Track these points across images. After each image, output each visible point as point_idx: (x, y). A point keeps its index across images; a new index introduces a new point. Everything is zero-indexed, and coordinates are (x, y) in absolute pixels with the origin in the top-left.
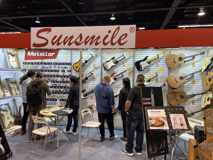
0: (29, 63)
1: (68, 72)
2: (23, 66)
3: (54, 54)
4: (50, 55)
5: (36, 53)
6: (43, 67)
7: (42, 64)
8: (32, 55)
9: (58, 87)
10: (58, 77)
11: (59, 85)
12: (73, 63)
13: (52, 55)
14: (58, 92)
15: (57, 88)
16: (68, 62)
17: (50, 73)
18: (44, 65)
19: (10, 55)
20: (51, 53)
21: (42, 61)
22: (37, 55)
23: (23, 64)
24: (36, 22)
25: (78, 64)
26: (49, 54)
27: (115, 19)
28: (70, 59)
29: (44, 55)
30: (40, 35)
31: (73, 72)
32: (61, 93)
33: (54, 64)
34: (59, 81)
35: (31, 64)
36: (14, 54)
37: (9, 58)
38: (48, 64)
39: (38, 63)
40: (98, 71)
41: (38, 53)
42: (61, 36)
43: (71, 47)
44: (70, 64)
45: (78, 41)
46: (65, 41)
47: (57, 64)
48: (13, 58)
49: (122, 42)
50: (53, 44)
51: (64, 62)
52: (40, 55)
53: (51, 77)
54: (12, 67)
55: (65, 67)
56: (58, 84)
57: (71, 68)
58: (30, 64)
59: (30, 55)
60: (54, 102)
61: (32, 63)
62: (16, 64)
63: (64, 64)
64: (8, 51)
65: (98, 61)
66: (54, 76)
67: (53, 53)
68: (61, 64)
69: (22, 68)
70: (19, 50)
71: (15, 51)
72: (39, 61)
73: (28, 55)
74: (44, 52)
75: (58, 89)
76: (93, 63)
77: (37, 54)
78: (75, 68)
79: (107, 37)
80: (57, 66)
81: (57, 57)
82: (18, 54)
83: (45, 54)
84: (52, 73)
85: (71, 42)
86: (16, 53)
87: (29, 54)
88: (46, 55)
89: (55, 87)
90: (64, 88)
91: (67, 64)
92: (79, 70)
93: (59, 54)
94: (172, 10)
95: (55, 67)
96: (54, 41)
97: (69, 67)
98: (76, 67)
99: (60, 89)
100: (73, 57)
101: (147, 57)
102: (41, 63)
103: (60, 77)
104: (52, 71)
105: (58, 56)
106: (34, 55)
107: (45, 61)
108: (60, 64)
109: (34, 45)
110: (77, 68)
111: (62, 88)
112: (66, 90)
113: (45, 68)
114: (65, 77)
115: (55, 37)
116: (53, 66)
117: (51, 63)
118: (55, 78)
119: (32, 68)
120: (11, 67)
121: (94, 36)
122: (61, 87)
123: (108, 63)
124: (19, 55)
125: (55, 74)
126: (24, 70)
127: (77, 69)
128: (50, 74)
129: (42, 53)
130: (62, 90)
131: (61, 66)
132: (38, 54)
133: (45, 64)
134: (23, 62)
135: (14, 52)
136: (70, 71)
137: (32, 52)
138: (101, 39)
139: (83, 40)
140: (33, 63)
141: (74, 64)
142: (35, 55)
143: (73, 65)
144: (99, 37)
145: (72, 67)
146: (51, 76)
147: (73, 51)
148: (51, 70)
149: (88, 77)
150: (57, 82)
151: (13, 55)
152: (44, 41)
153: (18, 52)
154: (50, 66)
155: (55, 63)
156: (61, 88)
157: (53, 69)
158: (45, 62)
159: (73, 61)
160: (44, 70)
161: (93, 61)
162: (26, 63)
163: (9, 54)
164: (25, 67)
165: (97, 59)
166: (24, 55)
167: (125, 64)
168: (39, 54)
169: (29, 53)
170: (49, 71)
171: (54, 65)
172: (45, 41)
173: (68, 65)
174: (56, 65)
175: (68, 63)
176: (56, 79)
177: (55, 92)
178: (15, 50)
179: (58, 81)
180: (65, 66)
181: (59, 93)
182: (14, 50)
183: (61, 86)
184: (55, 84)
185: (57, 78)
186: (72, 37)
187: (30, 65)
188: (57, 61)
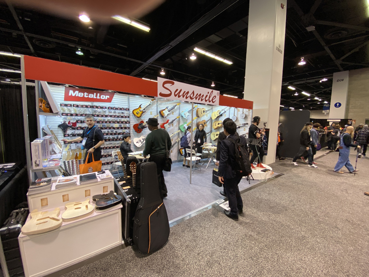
7: (93, 108)
11: (115, 131)
14: (115, 139)
15: (113, 135)
17: (104, 118)
18: (96, 109)
21: (92, 104)
22: (85, 96)
25: (138, 110)
26: (102, 96)
28: (127, 105)
30: (165, 85)
31: (131, 118)
32: (119, 140)
33: (108, 109)
35: (76, 107)
38: (101, 108)
39: (87, 107)
41: (86, 94)
42: (181, 90)
45: (192, 96)
47: (113, 109)
49: (214, 101)
50: (175, 96)
51: (121, 107)
52: (89, 97)
53: (105, 123)
55: (123, 113)
58: (73, 106)
59: (73, 95)
66: (110, 122)
67: (107, 96)
68: (118, 110)
72: (88, 104)
73: (70, 95)
79: (207, 96)
83: (96, 96)
85: (187, 96)
91: (124, 110)
96: (176, 94)
97: (127, 113)
98: (136, 113)
100: (131, 103)
103: (117, 123)
105: (113, 99)
113: (97, 112)
114: (123, 123)
115: (177, 90)
121: (200, 95)
123: (164, 111)
125: (111, 119)
126: (64, 113)
129: (92, 95)
132: (87, 95)
134: (61, 104)
137: (77, 92)
138: (204, 97)
139: (195, 96)
140: (78, 105)
142: (82, 96)
143: (132, 110)
144: (203, 96)
148: (104, 115)
152: (168, 92)
154: (103, 111)
155: (110, 107)
156: (118, 135)
157: (107, 114)
158: (97, 106)
159: (131, 107)
160: (96, 115)
161: (150, 109)
162: (66, 105)
165: (153, 107)
166: (64, 94)
167: (174, 112)
168: (88, 95)
172: (169, 93)
175: (127, 109)
176: (112, 125)
177: (112, 139)
179: (114, 127)
186: (188, 93)
188: (112, 106)
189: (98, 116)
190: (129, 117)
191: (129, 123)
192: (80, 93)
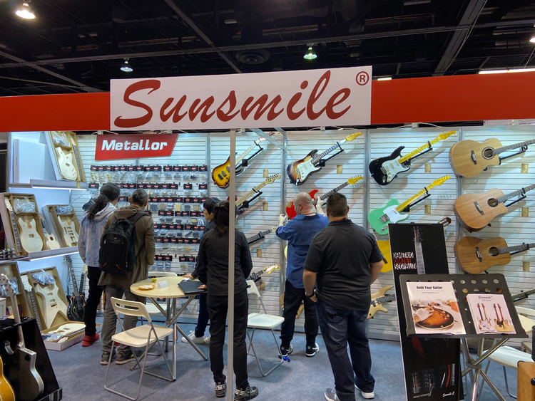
0: (105, 168)
1: (200, 188)
2: (90, 176)
3: (166, 144)
4: (157, 149)
5: (122, 144)
6: (140, 178)
7: (137, 170)
8: (113, 149)
9: (175, 227)
10: (177, 202)
11: (177, 221)
12: (213, 167)
13: (161, 148)
14: (174, 238)
15: (172, 229)
16: (201, 163)
17: (156, 191)
18: (141, 173)
19: (59, 149)
20: (158, 144)
21: (137, 162)
22: (126, 149)
23: (91, 169)
24: (122, 69)
25: (224, 169)
26: (153, 144)
27: (315, 56)
28: (204, 157)
29: (141, 149)
30: (132, 97)
31: (212, 189)
32: (183, 242)
33: (165, 170)
34: (178, 212)
35: (111, 170)
36: (69, 146)
37: (57, 155)
38: (152, 169)
39: (127, 168)
40: (274, 185)
41: (127, 143)
42: (184, 99)
43: (206, 125)
44: (206, 169)
45: (226, 109)
46: (194, 112)
47: (174, 170)
48: (66, 156)
49: (336, 109)
50: (164, 118)
51: (190, 163)
52: (132, 149)
53: (157, 202)
54: (64, 178)
55: (193, 178)
56: (175, 220)
57: (208, 179)
58: (107, 170)
59: (108, 149)
60: (166, 265)
61: (113, 169)
62: (75, 171)
63: (190, 169)
64: (55, 138)
65: (275, 161)
66: (166, 200)
67: (162, 144)
68: (183, 170)
69: (89, 180)
70: (80, 138)
71: (72, 139)
72: (130, 162)
73: (103, 149)
74: (142, 141)
75: (175, 232)
76: (263, 166)
77: (124, 145)
78: (217, 178)
79: (297, 97)
80: (173, 174)
81: (173, 153)
82: (80, 145)
83: (144, 146)
84: (161, 192)
85: (208, 113)
86: (75, 145)
87: (106, 145)
88: (147, 148)
89: (168, 227)
90: (190, 229)
91: (197, 170)
92: (227, 183)
93: (177, 144)
94: (461, 33)
95: (168, 177)
96: (166, 112)
97: (203, 177)
98: (219, 176)
99: (179, 231)
100: (212, 153)
101: (402, 148)
102: (135, 168)
103: (181, 202)
104: (161, 187)
105: (175, 148)
106: (117, 149)
107: (145, 162)
108: (181, 169)
109: (119, 122)
110: (222, 179)
111: (186, 229)
112: (194, 235)
113: (143, 179)
114: (194, 202)
115: (170, 101)
116: (163, 174)
117: (159, 168)
118: (169, 204)
119: (113, 179)
120: (61, 178)
121: (265, 98)
122: (183, 227)
123: (299, 166)
124: (80, 149)
125: (168, 193)
126: (93, 184)
127: (223, 182)
128: (157, 194)
129: (137, 144)
130: (185, 233)
131: (182, 174)
132: (128, 146)
133: (144, 169)
134: (92, 167)
135: (70, 141)
136: (206, 187)
137: (113, 142)
138: (283, 104)
139: (239, 107)
140: (115, 167)
141: (214, 169)
142: (121, 149)
143: (212, 170)
144: (278, 99)
145: (209, 176)
146: (159, 200)
147: (213, 136)
148: (157, 184)
149: (248, 200)
150: (172, 215)
151: (67, 150)
152: (142, 113)
153: (79, 141)
154: (156, 175)
155: (169, 167)
156: (182, 229)
157: (163, 181)
158: (145, 166)
159: (212, 162)
160: (142, 184)
161: (262, 162)
162: (97, 169)
163: (56, 146)
164: (96, 178)
165: (271, 157)
166: (95, 149)
167: (344, 166)
168: (130, 146)
169: (105, 142)
170: (153, 187)
171: (166, 172)
172: (145, 112)
173: (201, 170)
174: (169, 173)
175: (201, 167)
176: (169, 206)
177: (168, 238)
178: (73, 135)
179: (174, 210)
180: (192, 174)
181: (177, 242)
182: (69, 135)
183: (182, 223)
184: (168, 220)
185: (172, 204)
186: (210, 101)
187: (107, 173)
188: (173, 163)
189: (145, 186)
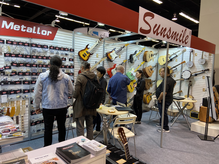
1: (70, 60)
3: (51, 33)
6: (34, 51)
16: (70, 47)
18: (35, 48)
21: (31, 41)
22: (22, 30)
25: (85, 52)
39: (24, 44)
47: (56, 49)
55: (66, 54)
59: (7, 27)
63: (64, 49)
65: (101, 51)
67: (49, 32)
68: (61, 50)
72: (25, 40)
73: (3, 27)
76: (96, 52)
78: (82, 56)
81: (55, 39)
83: (36, 31)
87: (5, 25)
88: (38, 33)
92: (88, 59)
95: (52, 53)
97: (72, 54)
104: (47, 58)
105: (56, 36)
110: (85, 57)
114: (66, 68)
116: (49, 51)
117: (47, 47)
131: (60, 52)
132: (24, 29)
137: (12, 23)
138: (178, 37)
140: (13, 42)
141: (79, 51)
146: (46, 66)
155: (52, 47)
165: (100, 48)
167: (121, 55)
168: (26, 29)
170: (42, 58)
173: (70, 51)
174: (53, 50)
188: (55, 45)
189: (37, 57)
190: (73, 60)
191: (73, 68)
192: (16, 26)
